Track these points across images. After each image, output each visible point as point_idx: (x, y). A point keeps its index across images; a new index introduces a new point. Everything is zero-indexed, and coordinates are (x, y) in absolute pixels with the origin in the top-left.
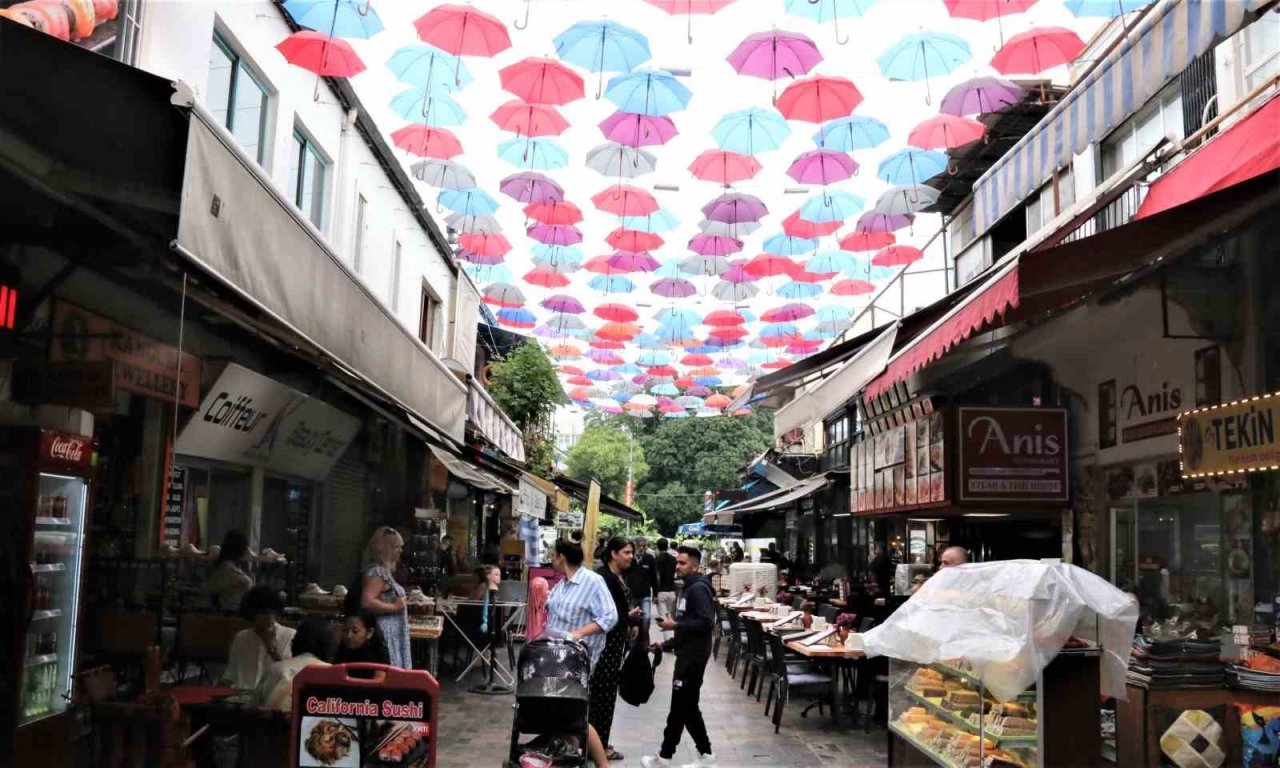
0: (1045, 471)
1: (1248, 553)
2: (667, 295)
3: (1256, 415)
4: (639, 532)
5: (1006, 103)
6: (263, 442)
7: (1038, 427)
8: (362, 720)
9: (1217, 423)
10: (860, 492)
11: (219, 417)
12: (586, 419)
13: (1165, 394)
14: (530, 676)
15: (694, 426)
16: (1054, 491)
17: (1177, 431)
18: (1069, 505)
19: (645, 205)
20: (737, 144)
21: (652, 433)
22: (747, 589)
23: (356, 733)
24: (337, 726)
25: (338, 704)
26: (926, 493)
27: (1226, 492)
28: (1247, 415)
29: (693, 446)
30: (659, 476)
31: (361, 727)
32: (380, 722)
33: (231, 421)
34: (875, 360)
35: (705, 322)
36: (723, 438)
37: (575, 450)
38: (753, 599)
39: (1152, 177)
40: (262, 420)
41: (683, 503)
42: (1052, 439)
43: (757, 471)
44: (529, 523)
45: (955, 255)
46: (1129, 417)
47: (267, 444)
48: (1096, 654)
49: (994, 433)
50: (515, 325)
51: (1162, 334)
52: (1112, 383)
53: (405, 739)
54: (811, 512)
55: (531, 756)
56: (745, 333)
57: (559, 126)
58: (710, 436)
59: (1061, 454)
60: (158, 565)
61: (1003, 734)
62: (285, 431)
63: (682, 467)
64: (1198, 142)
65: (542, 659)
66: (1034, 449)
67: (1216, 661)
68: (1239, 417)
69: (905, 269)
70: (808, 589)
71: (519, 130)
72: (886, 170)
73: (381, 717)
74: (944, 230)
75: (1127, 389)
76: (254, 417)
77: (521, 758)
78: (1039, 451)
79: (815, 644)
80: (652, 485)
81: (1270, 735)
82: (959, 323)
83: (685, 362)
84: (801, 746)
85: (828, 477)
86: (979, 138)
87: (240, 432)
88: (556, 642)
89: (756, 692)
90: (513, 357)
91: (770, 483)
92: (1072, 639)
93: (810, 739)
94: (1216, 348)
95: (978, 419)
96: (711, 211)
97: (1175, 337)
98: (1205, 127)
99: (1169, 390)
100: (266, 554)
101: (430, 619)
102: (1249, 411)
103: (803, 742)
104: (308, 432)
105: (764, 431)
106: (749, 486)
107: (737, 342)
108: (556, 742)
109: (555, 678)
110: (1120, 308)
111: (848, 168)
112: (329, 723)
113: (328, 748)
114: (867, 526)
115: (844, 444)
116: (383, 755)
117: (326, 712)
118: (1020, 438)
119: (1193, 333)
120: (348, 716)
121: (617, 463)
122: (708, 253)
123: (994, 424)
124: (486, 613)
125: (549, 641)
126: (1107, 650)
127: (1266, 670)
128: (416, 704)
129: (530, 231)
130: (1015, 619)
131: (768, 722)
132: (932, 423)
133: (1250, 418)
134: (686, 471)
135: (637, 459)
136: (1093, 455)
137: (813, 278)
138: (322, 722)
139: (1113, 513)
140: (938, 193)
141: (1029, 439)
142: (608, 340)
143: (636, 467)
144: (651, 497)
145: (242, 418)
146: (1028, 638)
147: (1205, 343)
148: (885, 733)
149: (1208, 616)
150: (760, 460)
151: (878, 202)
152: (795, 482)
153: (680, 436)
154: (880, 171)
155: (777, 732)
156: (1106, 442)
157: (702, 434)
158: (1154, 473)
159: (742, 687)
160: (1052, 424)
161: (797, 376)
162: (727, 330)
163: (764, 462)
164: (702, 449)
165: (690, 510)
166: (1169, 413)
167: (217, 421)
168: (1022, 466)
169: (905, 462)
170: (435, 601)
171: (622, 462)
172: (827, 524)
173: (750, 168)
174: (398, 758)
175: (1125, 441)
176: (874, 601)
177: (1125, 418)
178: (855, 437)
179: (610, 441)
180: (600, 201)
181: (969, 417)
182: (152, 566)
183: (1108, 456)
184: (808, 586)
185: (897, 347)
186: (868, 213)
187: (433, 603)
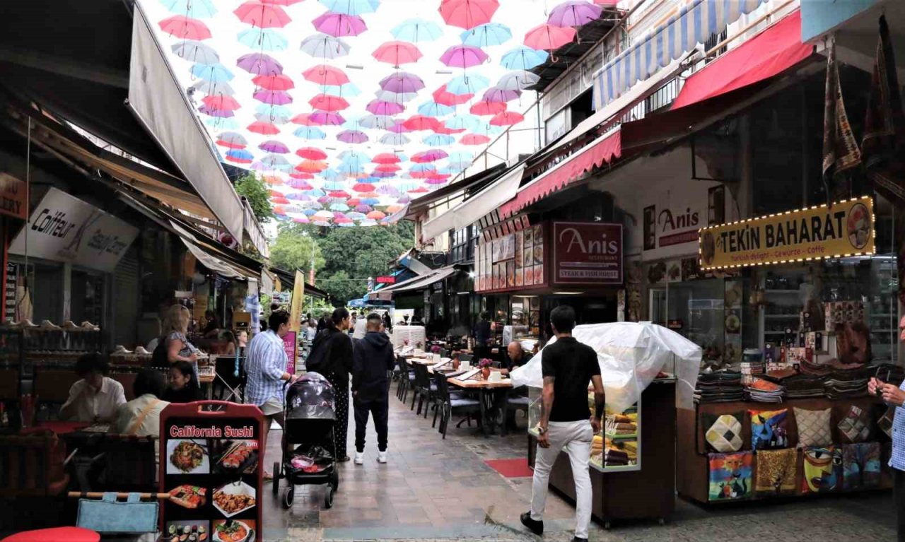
0: (608, 264)
1: (739, 317)
2: (348, 142)
3: (749, 230)
4: (319, 305)
5: (591, 19)
6: (71, 246)
7: (604, 236)
8: (210, 440)
9: (724, 235)
10: (482, 277)
11: (42, 227)
12: (278, 227)
13: (688, 216)
14: (298, 405)
15: (354, 233)
16: (613, 277)
17: (698, 239)
18: (622, 287)
19: (341, 79)
20: (406, 38)
21: (325, 237)
22: (406, 343)
23: (206, 449)
24: (192, 445)
25: (193, 430)
26: (530, 279)
27: (726, 279)
28: (743, 231)
29: (353, 246)
30: (331, 267)
31: (210, 445)
32: (223, 441)
33: (50, 230)
34: (506, 190)
35: (374, 161)
36: (375, 240)
37: (273, 249)
38: (412, 350)
39: (687, 74)
40: (71, 229)
41: (347, 286)
42: (613, 244)
43: (402, 263)
44: (252, 300)
45: (546, 119)
46: (664, 231)
47: (74, 246)
48: (673, 381)
49: (576, 240)
50: (238, 161)
51: (691, 176)
52: (653, 207)
53: (241, 452)
54: (441, 291)
55: (299, 459)
56: (399, 169)
57: (283, 20)
58: (365, 240)
59: (618, 254)
60: (16, 336)
61: (617, 434)
62: (88, 236)
63: (346, 260)
64: (714, 54)
65: (306, 393)
66: (602, 249)
67: (738, 384)
68: (738, 231)
69: (509, 128)
70: (445, 343)
71: (254, 23)
72: (505, 61)
73: (223, 437)
74: (538, 102)
75: (663, 211)
76: (66, 227)
77: (293, 461)
78: (604, 251)
79: (468, 379)
80: (325, 273)
81: (768, 428)
82: (574, 167)
83: (356, 188)
84: (461, 446)
85: (455, 267)
86: (571, 40)
87: (56, 237)
88: (314, 382)
89: (423, 412)
90: (239, 184)
91: (412, 272)
92: (660, 373)
93: (467, 442)
94: (722, 187)
95: (566, 230)
96: (385, 84)
97: (699, 179)
98: (719, 45)
99: (691, 213)
100: (84, 326)
101: (206, 368)
102: (745, 228)
103: (462, 444)
104: (102, 237)
105: (402, 236)
106: (398, 273)
107: (393, 175)
108: (316, 449)
109: (316, 406)
110: (663, 159)
111: (480, 57)
112: (187, 443)
113: (186, 460)
114: (481, 301)
115: (463, 245)
116: (226, 464)
117: (184, 436)
118: (593, 242)
119: (710, 177)
120: (200, 438)
121: (303, 259)
122: (380, 114)
123: (577, 234)
124: (237, 363)
125: (310, 381)
126: (681, 379)
127: (764, 389)
128: (248, 428)
129: (255, 95)
130: (624, 360)
131: (436, 431)
132: (535, 232)
133: (745, 233)
134: (349, 264)
135: (317, 255)
136: (639, 254)
137: (449, 131)
138: (181, 443)
139: (651, 292)
140: (538, 78)
141: (598, 243)
142: (303, 173)
143: (317, 260)
144: (325, 281)
145: (58, 228)
146: (633, 372)
147: (717, 183)
148: (526, 436)
149: (716, 357)
150: (406, 255)
151: (498, 83)
152: (431, 272)
153: (344, 240)
154: (502, 60)
155: (444, 438)
156: (648, 246)
157: (360, 238)
158: (680, 266)
159: (412, 409)
160: (614, 234)
161: (430, 201)
162: (387, 165)
163: (409, 258)
164: (359, 249)
165: (352, 290)
166: (691, 228)
167: (40, 230)
168: (594, 261)
169: (515, 258)
170: (209, 355)
171: (307, 257)
172: (452, 299)
173: (414, 55)
174: (236, 465)
175: (661, 246)
176: (491, 350)
177: (661, 231)
178: (472, 241)
179: (298, 243)
180: (308, 75)
181: (560, 228)
182: (12, 336)
183: (650, 255)
184: (444, 341)
185: (523, 182)
186: (491, 89)
187: (208, 357)
